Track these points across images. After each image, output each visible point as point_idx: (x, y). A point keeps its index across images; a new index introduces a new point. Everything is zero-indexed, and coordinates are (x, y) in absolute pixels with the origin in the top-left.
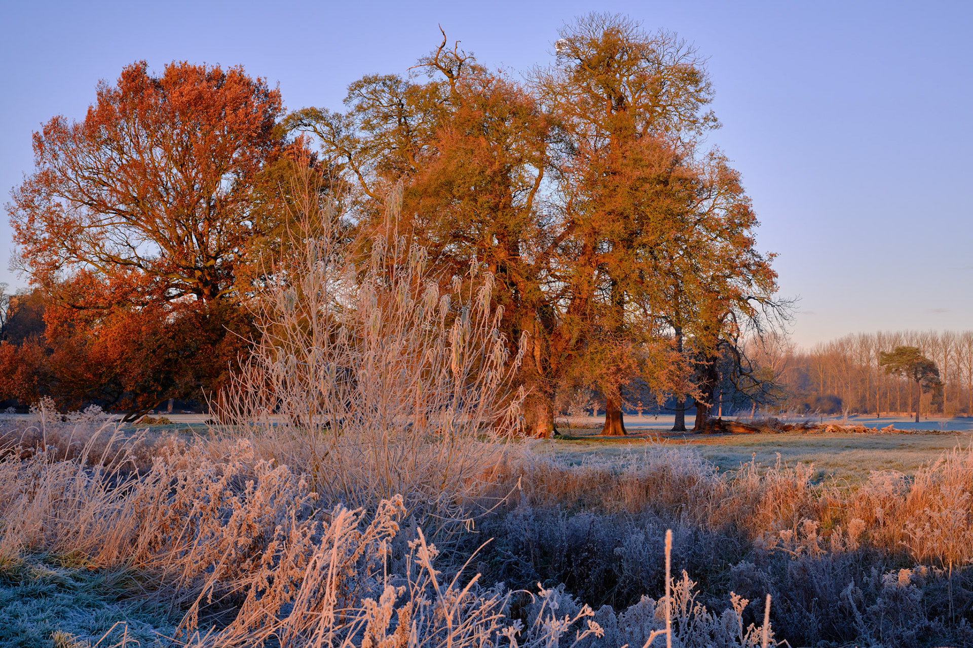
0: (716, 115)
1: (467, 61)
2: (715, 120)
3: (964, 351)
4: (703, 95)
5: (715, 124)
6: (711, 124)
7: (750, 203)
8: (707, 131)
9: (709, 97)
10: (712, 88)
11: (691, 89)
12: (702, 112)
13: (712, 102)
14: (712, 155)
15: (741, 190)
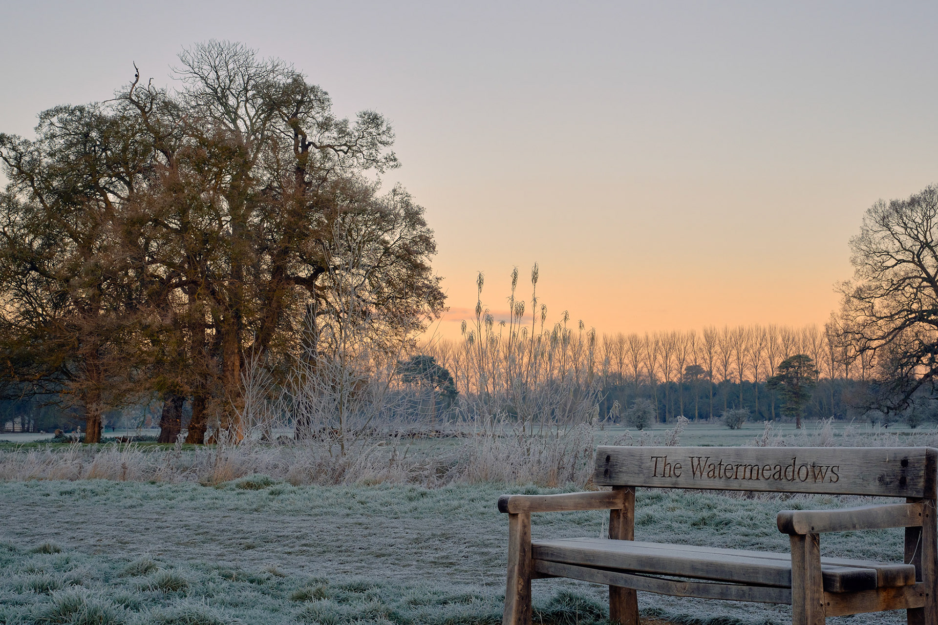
0: (396, 156)
1: (159, 96)
2: (395, 160)
3: (461, 359)
4: (384, 138)
5: (395, 163)
6: (392, 163)
7: (431, 235)
8: (389, 169)
9: (390, 140)
10: (392, 132)
11: (373, 131)
12: (383, 152)
13: (393, 144)
14: (394, 191)
15: (423, 224)
